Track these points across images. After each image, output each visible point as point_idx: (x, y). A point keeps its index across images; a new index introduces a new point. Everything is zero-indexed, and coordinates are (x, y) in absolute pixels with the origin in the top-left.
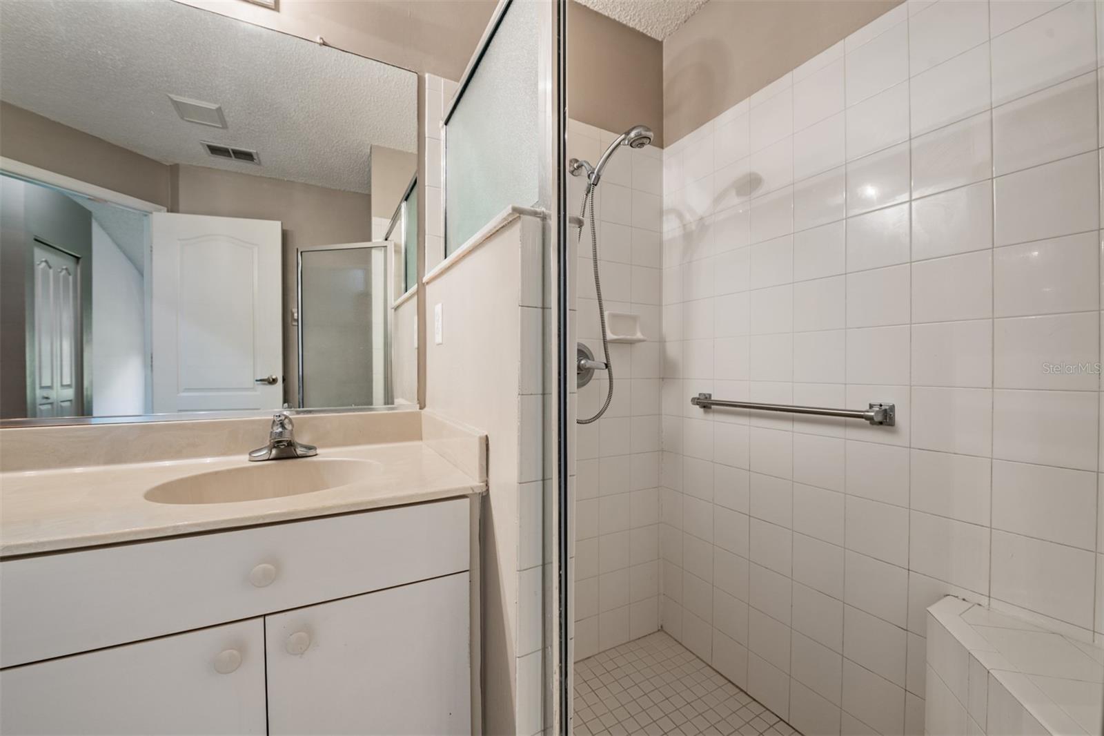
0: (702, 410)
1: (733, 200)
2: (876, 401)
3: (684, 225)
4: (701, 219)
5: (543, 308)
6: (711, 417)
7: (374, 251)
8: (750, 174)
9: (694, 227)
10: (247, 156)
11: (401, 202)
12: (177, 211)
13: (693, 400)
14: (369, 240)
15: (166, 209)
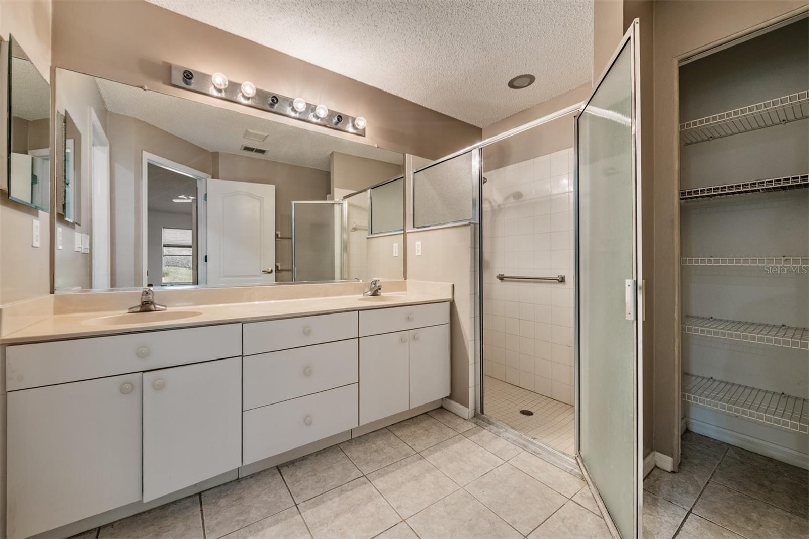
0: (500, 280)
1: (512, 200)
2: (560, 274)
3: (492, 207)
4: (499, 205)
5: (475, 248)
6: (503, 283)
7: (335, 205)
8: (519, 192)
9: (496, 208)
10: (263, 152)
11: (368, 189)
12: (218, 178)
13: (497, 276)
14: (334, 200)
15: (210, 176)
